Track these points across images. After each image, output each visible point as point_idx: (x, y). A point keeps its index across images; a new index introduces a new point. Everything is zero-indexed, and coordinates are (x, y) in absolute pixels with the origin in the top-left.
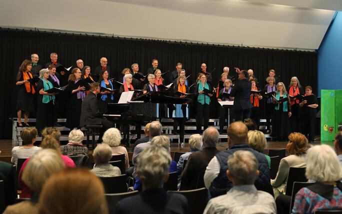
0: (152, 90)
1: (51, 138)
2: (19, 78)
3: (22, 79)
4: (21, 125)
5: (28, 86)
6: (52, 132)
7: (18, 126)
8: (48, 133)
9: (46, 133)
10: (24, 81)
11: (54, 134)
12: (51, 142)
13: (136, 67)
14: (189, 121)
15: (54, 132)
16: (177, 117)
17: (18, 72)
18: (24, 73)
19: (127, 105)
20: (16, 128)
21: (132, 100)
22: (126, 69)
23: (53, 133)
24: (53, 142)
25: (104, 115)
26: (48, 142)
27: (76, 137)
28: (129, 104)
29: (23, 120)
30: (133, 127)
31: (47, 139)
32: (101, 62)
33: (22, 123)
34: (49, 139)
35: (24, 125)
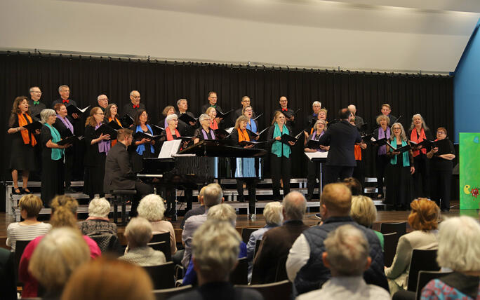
0: (206, 138)
1: (65, 211)
2: (12, 123)
3: (16, 125)
4: (18, 191)
5: (25, 135)
6: (66, 202)
7: (14, 192)
8: (60, 204)
9: (58, 204)
10: (19, 128)
11: (69, 205)
12: (65, 217)
13: (183, 104)
14: (262, 182)
15: (69, 202)
16: (245, 176)
17: (10, 115)
18: (19, 117)
19: (171, 161)
20: (11, 195)
21: (179, 152)
22: (169, 107)
23: (67, 204)
24: (69, 217)
25: (138, 175)
26: (61, 216)
27: (100, 208)
28: (174, 159)
29: (20, 184)
30: (180, 192)
31: (59, 213)
32: (131, 98)
33: (20, 188)
34: (62, 212)
35: (22, 192)
